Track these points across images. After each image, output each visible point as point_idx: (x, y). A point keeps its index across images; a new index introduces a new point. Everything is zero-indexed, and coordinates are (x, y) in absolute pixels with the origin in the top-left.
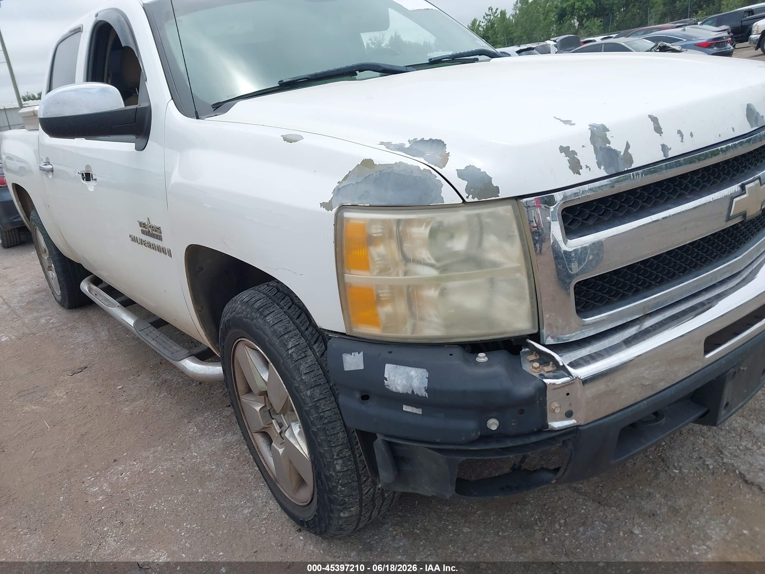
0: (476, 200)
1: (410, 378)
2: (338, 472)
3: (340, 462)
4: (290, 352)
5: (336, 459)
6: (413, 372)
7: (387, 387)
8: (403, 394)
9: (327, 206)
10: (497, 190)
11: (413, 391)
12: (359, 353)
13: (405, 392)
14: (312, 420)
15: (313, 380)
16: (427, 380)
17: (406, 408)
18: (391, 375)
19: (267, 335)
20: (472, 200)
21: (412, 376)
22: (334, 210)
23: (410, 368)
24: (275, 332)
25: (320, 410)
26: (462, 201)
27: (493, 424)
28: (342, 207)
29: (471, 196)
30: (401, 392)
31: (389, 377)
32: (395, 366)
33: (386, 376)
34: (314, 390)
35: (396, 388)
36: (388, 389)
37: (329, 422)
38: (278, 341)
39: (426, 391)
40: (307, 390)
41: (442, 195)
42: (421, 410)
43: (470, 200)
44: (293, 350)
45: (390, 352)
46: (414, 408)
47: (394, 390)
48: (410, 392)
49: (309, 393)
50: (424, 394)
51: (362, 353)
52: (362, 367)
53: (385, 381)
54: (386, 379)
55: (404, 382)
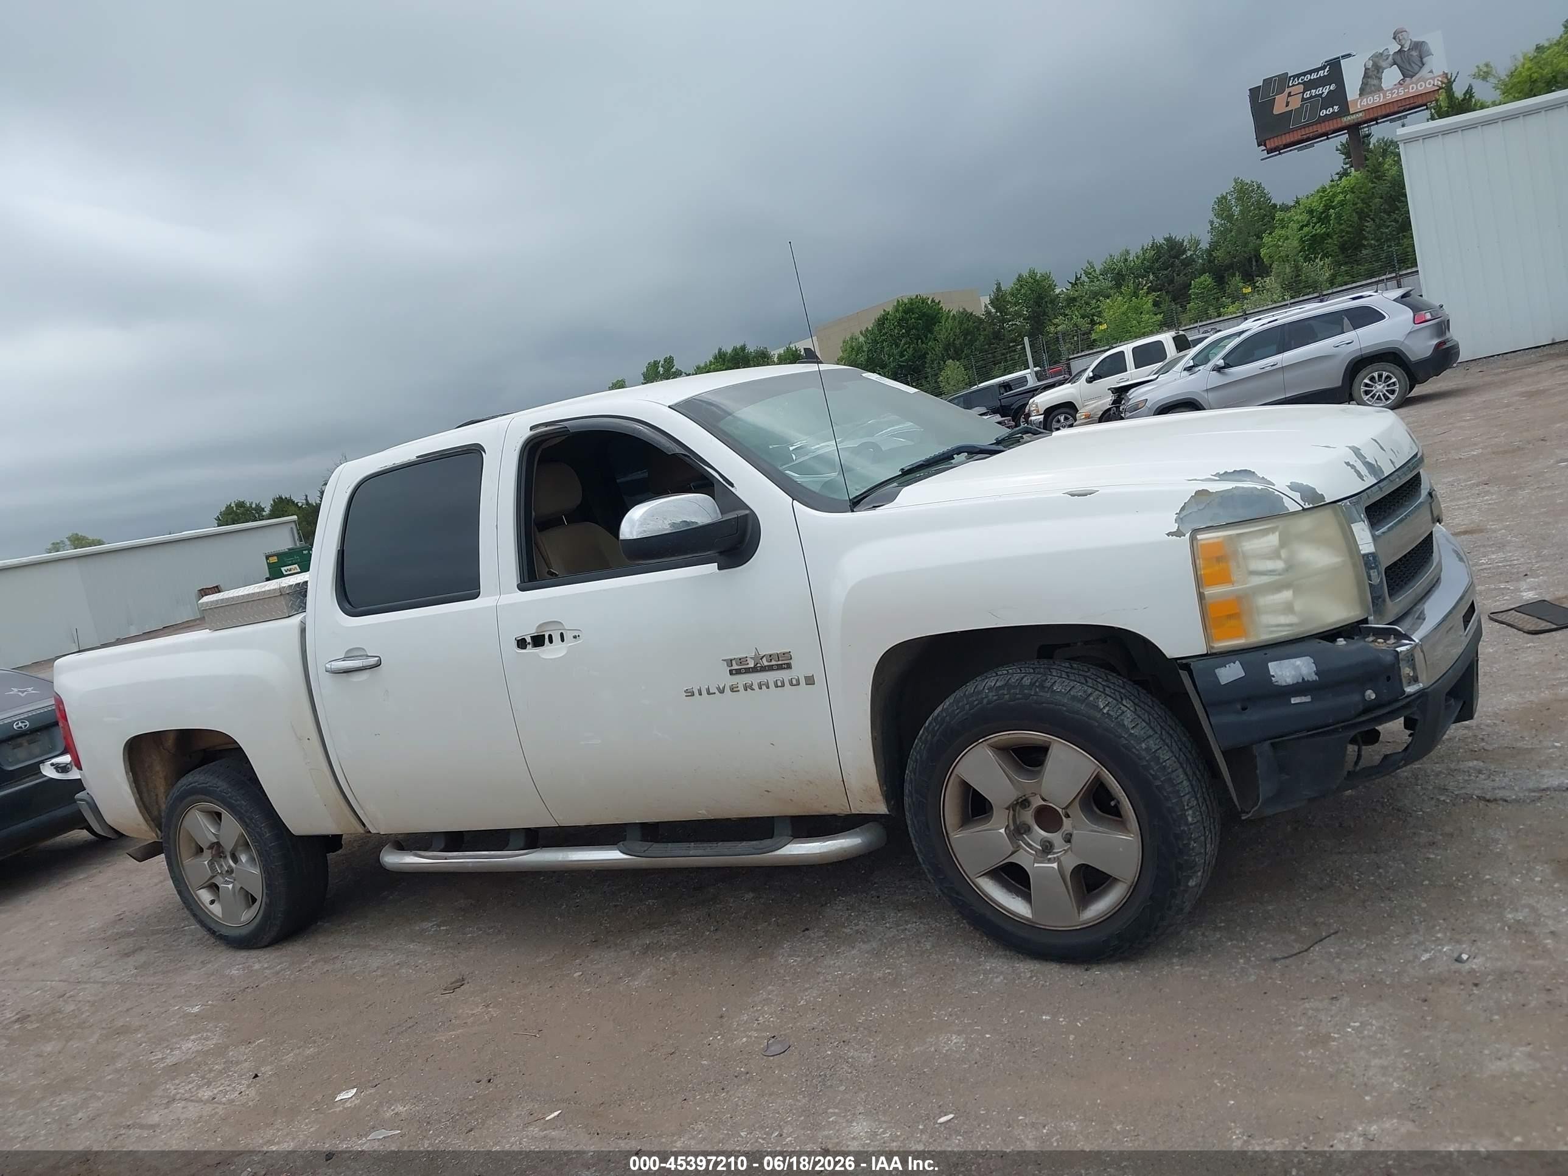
0: (1311, 506)
1: (1298, 668)
2: (1191, 824)
3: (1190, 812)
4: (1105, 711)
5: (1187, 810)
6: (1298, 662)
7: (1276, 684)
8: (1293, 684)
9: (1178, 533)
10: (1322, 497)
11: (1303, 679)
12: (1234, 663)
13: (1295, 682)
14: (1153, 773)
15: (1142, 732)
16: (1314, 665)
17: (1294, 701)
18: (1277, 670)
19: (1063, 705)
20: (1309, 507)
21: (1298, 666)
22: (1188, 535)
23: (1294, 660)
24: (1074, 698)
25: (1161, 761)
26: (1301, 508)
27: (1371, 695)
28: (1195, 531)
29: (1307, 504)
30: (1291, 683)
31: (1276, 673)
32: (1278, 662)
33: (1272, 674)
34: (1148, 742)
35: (1286, 681)
36: (1277, 685)
37: (1173, 772)
38: (1084, 705)
39: (1316, 674)
40: (1140, 743)
41: (1286, 505)
42: (1309, 697)
43: (1307, 506)
44: (1107, 708)
45: (1266, 654)
46: (1303, 698)
47: (1284, 684)
48: (1300, 680)
49: (1143, 745)
50: (1315, 678)
51: (1237, 662)
52: (1243, 674)
53: (1273, 679)
54: (1273, 676)
55: (1293, 673)
